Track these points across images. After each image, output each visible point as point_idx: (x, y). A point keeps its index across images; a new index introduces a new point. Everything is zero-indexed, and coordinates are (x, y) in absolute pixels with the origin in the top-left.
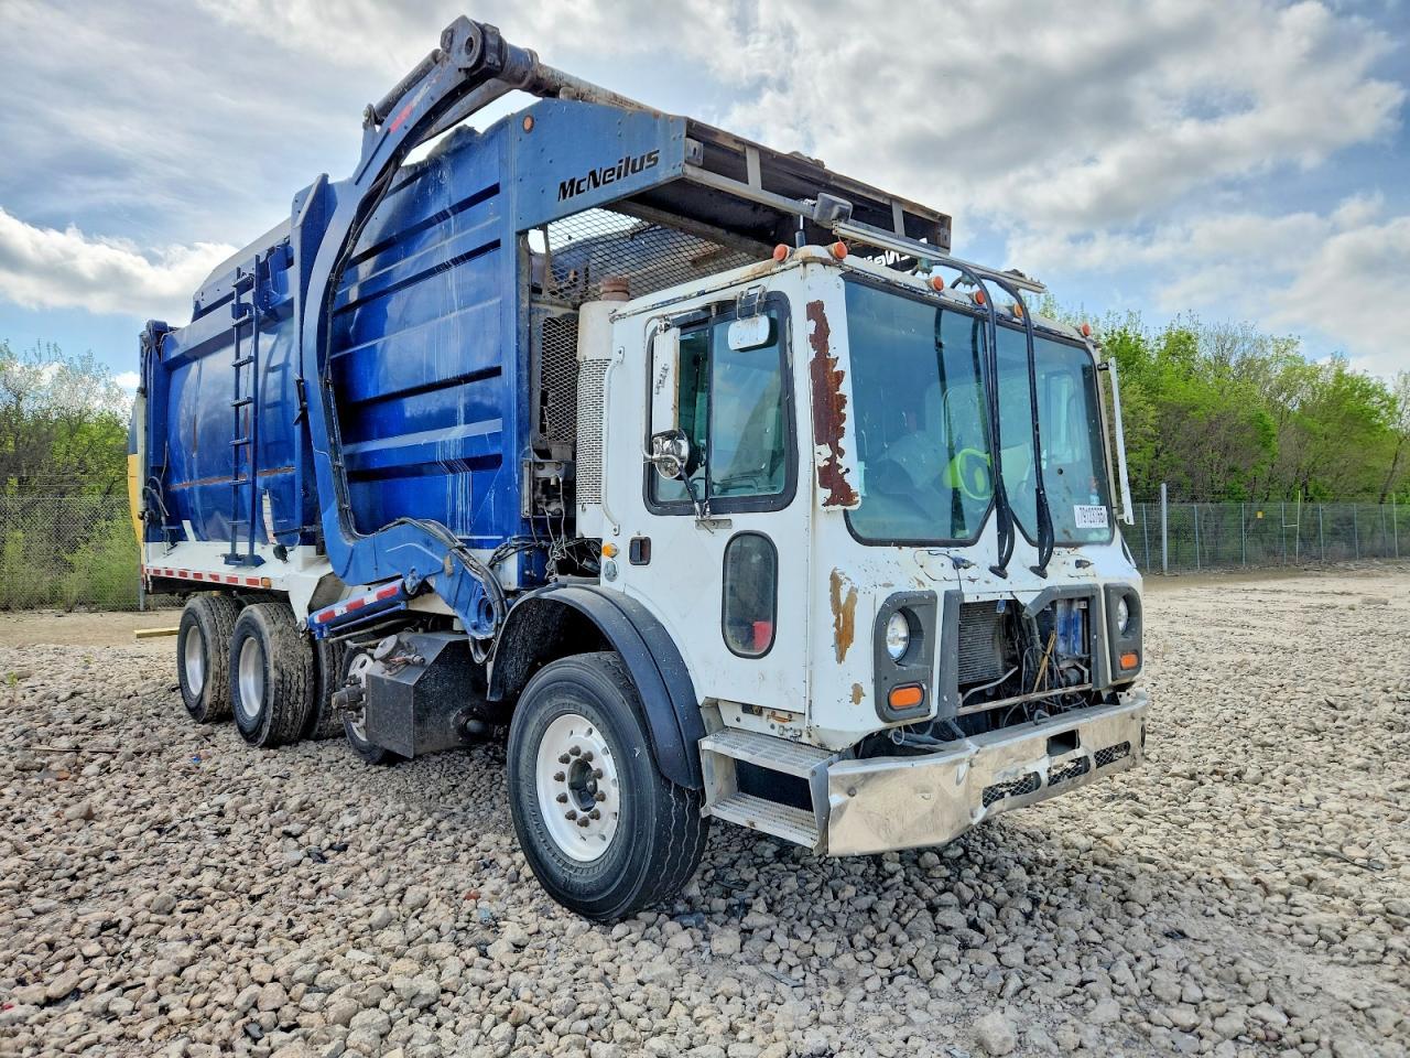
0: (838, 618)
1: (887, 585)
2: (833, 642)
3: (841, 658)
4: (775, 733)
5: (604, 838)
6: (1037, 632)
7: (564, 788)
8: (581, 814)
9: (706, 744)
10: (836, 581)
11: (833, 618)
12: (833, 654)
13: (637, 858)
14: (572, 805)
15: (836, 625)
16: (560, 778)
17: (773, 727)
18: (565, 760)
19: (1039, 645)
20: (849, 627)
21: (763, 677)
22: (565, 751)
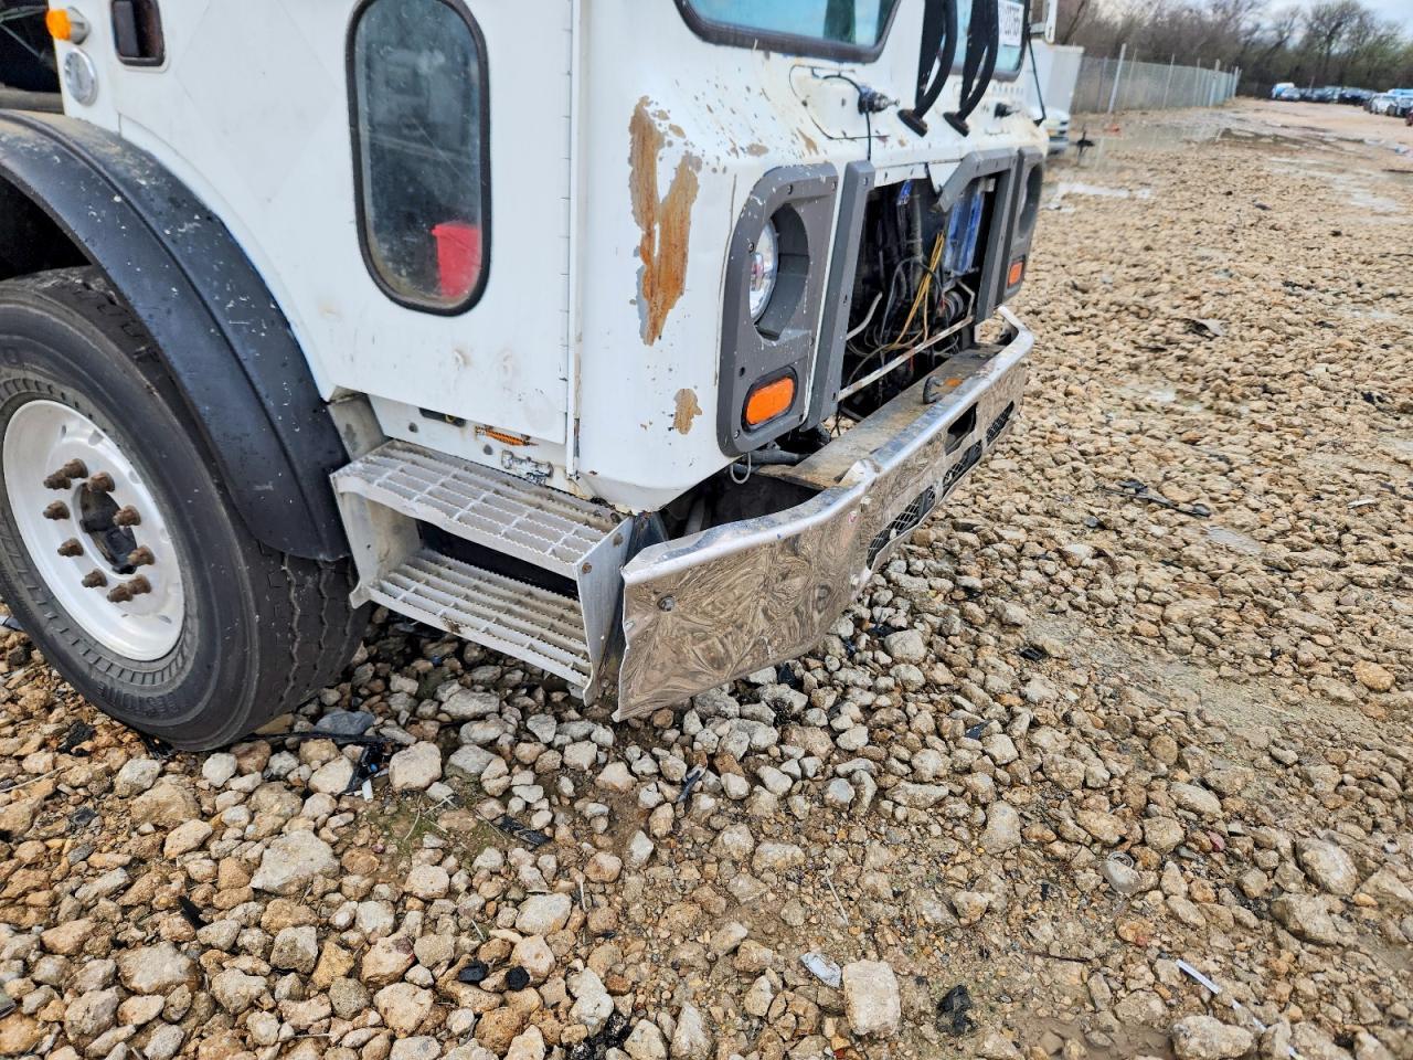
0: (649, 235)
1: (757, 150)
2: (633, 293)
3: (652, 331)
4: (493, 461)
5: (167, 620)
6: (919, 233)
7: (73, 529)
8: (118, 580)
9: (346, 482)
10: (645, 135)
11: (636, 235)
12: (632, 320)
13: (231, 675)
14: (95, 559)
15: (644, 252)
16: (58, 513)
17: (488, 450)
18: (58, 482)
19: (920, 257)
20: (676, 258)
21: (464, 359)
22: (56, 466)
